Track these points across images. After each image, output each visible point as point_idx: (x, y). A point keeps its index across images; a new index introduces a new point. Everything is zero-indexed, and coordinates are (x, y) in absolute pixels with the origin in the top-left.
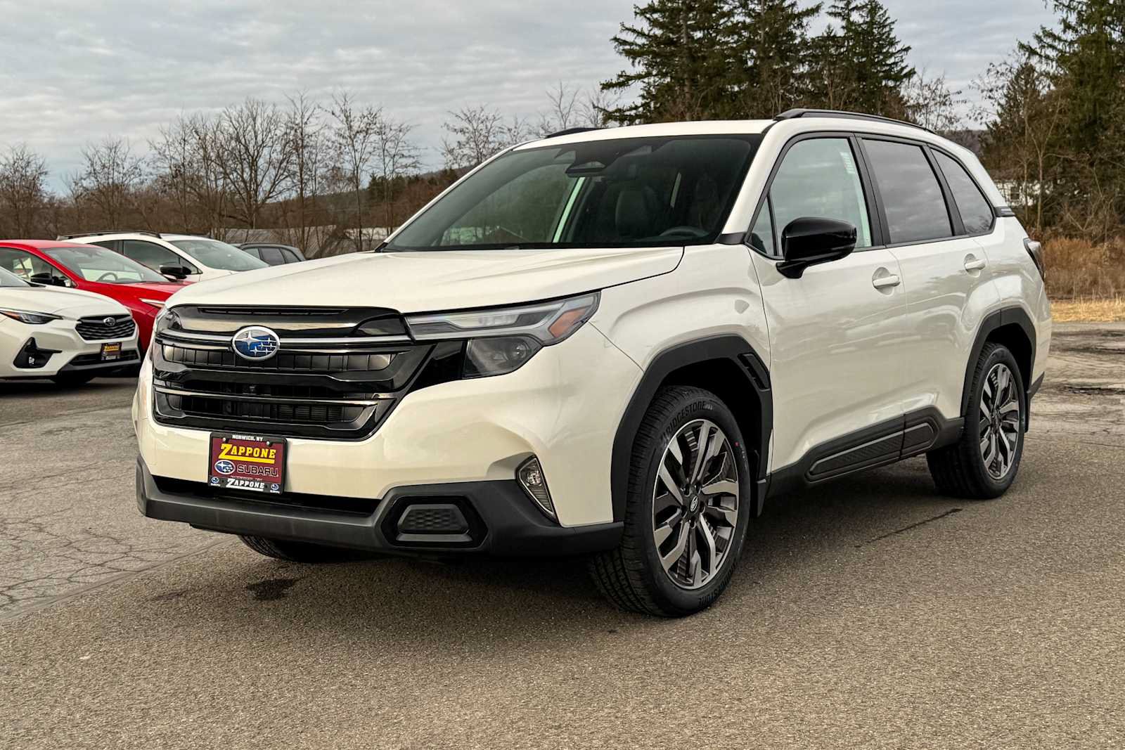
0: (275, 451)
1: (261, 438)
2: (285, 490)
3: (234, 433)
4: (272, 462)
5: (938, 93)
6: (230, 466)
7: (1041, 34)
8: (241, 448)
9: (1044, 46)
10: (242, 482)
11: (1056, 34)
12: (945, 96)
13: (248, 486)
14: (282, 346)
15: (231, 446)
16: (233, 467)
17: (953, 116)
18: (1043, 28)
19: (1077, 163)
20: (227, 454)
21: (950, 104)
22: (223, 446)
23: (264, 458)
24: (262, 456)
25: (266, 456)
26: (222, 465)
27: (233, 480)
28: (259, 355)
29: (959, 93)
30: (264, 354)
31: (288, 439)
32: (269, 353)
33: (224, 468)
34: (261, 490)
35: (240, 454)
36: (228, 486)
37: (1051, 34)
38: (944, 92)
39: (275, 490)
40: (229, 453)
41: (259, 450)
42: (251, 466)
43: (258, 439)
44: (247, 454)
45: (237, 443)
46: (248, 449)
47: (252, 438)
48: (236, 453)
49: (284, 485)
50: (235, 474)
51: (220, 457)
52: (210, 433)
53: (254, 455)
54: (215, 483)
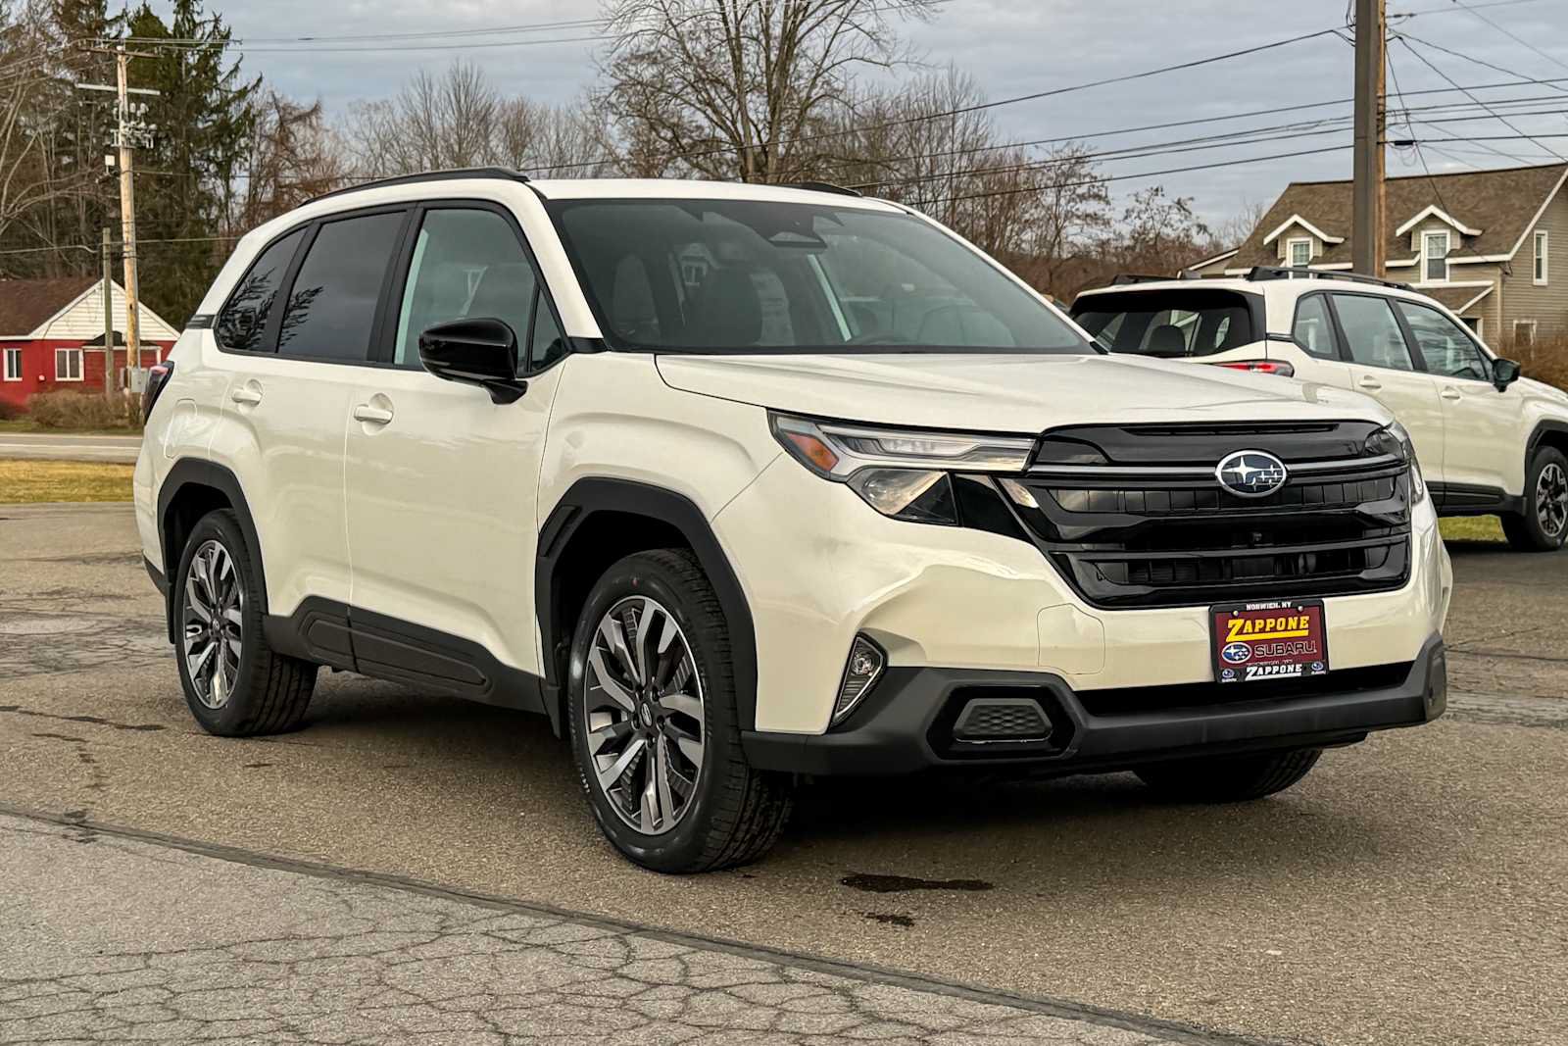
0: (1307, 618)
1: (1289, 604)
2: (1331, 668)
3: (1249, 603)
4: (1305, 633)
6: (1244, 650)
8: (1257, 622)
10: (1268, 669)
13: (1278, 672)
14: (1291, 474)
15: (1244, 620)
16: (1249, 651)
20: (1237, 634)
22: (1231, 623)
23: (1292, 630)
24: (1290, 628)
25: (1295, 626)
26: (1232, 651)
27: (1254, 669)
28: (1258, 490)
30: (1268, 487)
31: (1324, 599)
32: (1273, 486)
33: (1235, 654)
34: (1299, 674)
35: (1257, 630)
36: (1249, 678)
39: (1317, 670)
40: (1240, 632)
41: (1283, 620)
42: (1274, 645)
43: (1284, 605)
44: (1268, 629)
45: (1253, 616)
46: (1268, 621)
47: (1276, 605)
48: (1250, 631)
49: (1326, 665)
50: (1254, 660)
51: (1227, 640)
52: (1207, 608)
53: (1278, 628)
54: (1228, 678)
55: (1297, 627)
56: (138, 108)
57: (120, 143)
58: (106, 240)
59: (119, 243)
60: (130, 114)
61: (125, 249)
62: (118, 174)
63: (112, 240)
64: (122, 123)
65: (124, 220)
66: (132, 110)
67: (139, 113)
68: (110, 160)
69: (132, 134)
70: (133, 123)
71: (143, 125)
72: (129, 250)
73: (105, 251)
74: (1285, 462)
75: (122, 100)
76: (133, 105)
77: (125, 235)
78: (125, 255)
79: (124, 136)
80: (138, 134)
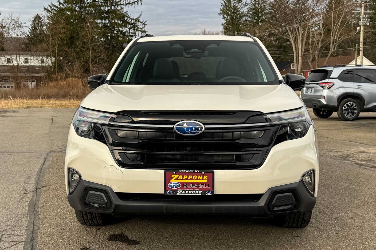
0: (207, 176)
1: (198, 171)
2: (215, 193)
3: (181, 170)
4: (206, 181)
5: (17, 23)
6: (178, 185)
7: (51, 5)
8: (184, 176)
9: (52, 10)
10: (187, 192)
11: (57, 6)
12: (20, 24)
13: (191, 193)
14: (206, 129)
15: (178, 175)
16: (180, 185)
17: (24, 32)
18: (52, 3)
19: (69, 52)
20: (175, 179)
21: (22, 27)
22: (173, 176)
23: (200, 180)
24: (199, 179)
25: (201, 179)
26: (173, 185)
27: (181, 191)
28: (191, 133)
29: (25, 23)
30: (196, 133)
31: (214, 171)
32: (198, 132)
33: (174, 186)
34: (201, 194)
35: (184, 179)
36: (178, 194)
37: (55, 5)
38: (20, 23)
39: (209, 194)
40: (177, 179)
41: (196, 176)
42: (192, 184)
43: (196, 171)
44: (189, 179)
45: (183, 174)
46: (189, 176)
47: (192, 171)
48: (181, 179)
49: (213, 191)
50: (181, 188)
51: (171, 181)
52: (164, 170)
53: (194, 178)
54: (169, 193)
55: (203, 179)
56: (366, 16)
57: (361, 24)
58: (357, 47)
59: (359, 47)
60: (364, 17)
61: (361, 48)
62: (360, 32)
63: (358, 47)
64: (362, 20)
65: (361, 42)
66: (364, 16)
67: (366, 17)
68: (358, 28)
69: (364, 22)
70: (364, 19)
71: (367, 20)
72: (361, 49)
73: (356, 49)
74: (204, 124)
75: (362, 14)
76: (365, 15)
77: (361, 45)
78: (360, 50)
79: (362, 22)
80: (365, 22)
